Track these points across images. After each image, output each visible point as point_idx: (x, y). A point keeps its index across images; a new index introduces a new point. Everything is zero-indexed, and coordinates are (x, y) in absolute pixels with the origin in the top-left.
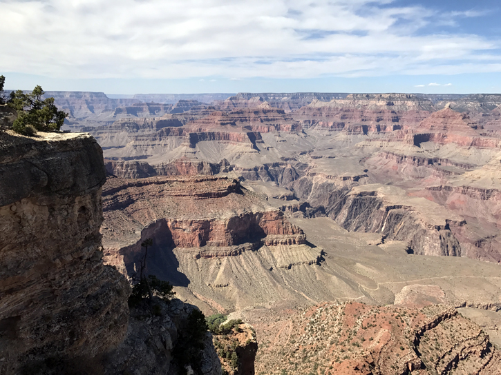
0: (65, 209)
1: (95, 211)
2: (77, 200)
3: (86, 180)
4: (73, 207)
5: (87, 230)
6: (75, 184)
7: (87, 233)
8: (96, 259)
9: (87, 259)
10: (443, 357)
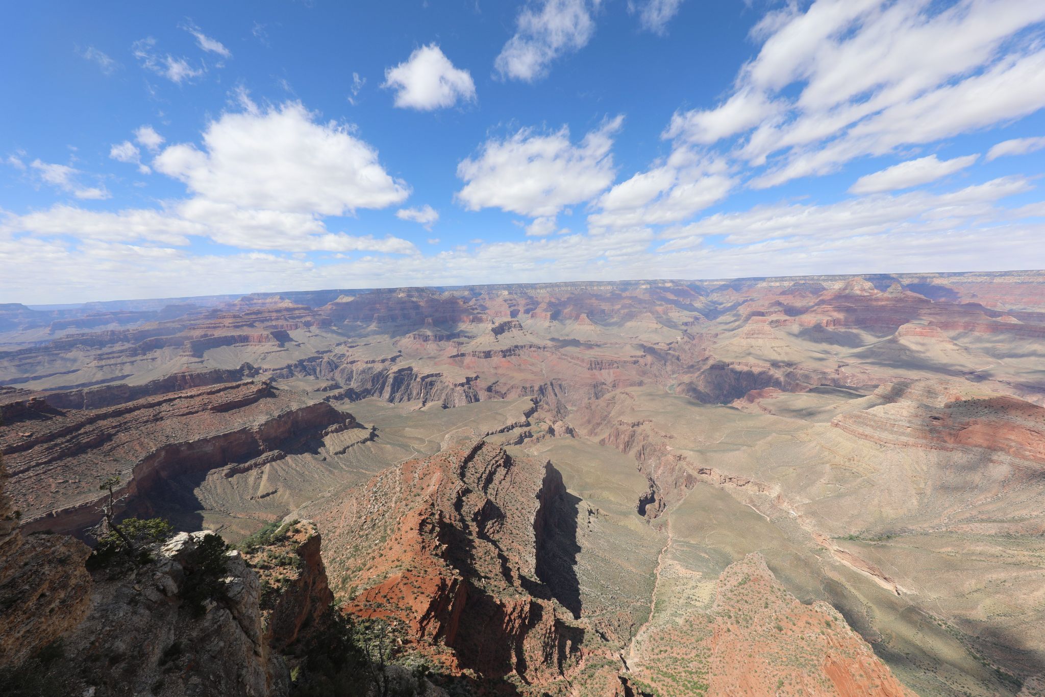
10: (481, 477)
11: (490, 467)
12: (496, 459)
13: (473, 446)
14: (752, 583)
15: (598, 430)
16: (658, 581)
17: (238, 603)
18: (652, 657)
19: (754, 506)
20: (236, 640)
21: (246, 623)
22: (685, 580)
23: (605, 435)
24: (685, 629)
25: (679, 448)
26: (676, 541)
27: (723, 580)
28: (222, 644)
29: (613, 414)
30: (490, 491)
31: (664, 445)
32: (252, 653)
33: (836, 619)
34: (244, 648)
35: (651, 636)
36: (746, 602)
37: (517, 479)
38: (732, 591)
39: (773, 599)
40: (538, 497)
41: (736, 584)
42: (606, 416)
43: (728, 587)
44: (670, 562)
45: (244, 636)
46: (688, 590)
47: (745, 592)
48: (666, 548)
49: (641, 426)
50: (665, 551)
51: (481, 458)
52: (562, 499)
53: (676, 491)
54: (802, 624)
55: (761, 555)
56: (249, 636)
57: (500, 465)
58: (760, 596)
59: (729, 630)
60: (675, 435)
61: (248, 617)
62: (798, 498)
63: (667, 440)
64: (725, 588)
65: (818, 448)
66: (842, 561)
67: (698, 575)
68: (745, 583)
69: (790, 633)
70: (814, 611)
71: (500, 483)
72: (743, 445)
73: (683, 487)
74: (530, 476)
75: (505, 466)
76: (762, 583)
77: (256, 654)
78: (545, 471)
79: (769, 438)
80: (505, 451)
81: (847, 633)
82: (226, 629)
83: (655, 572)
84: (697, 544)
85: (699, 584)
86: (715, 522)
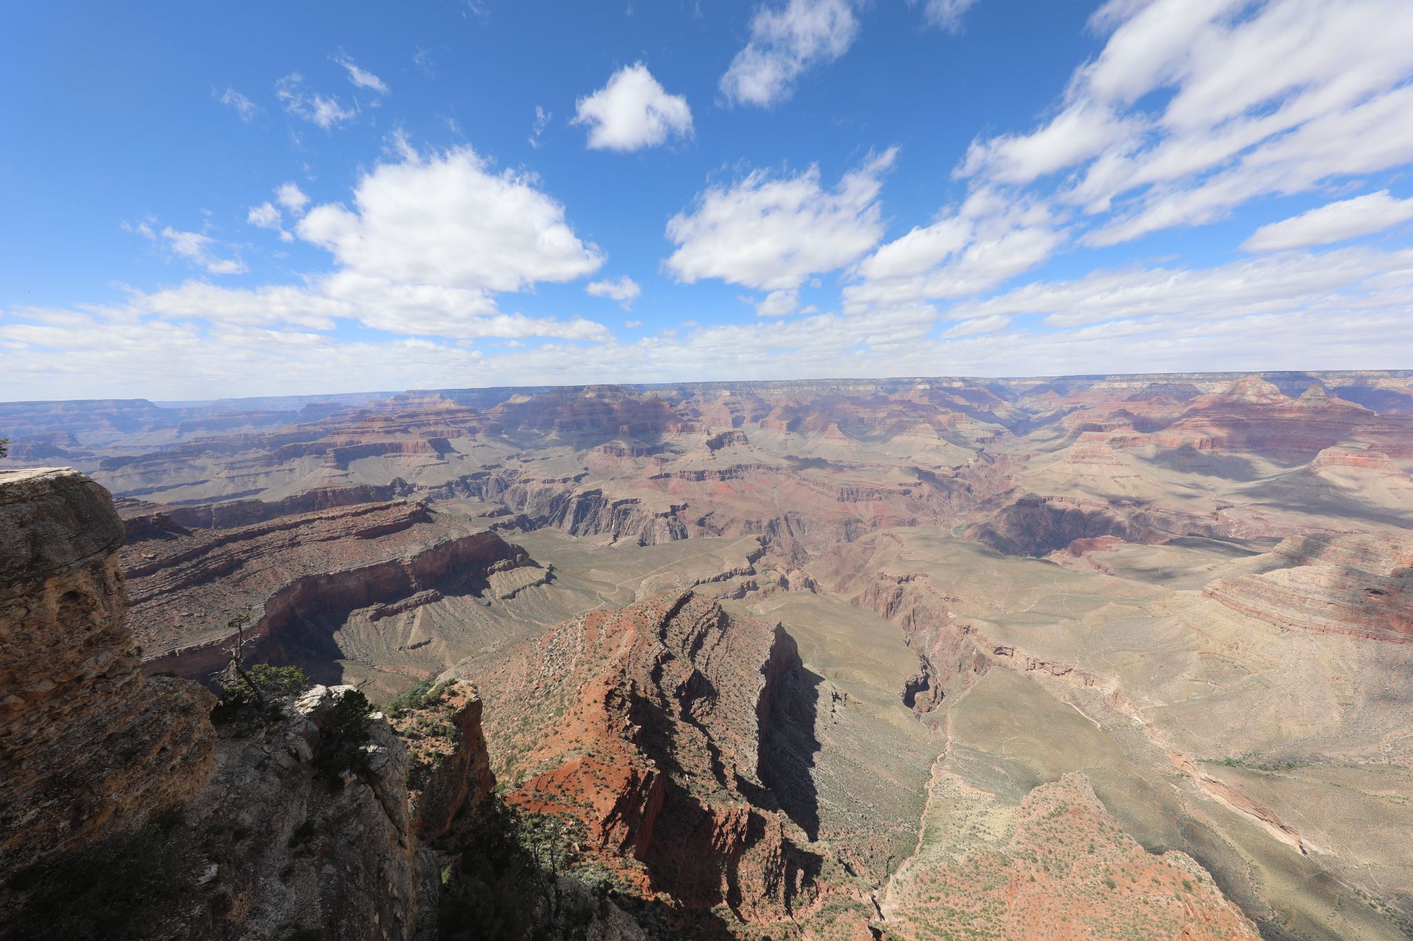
0: (20, 605)
1: (107, 592)
2: (49, 585)
3: (68, 547)
4: (41, 598)
5: (89, 629)
6: (37, 558)
7: (88, 634)
8: (121, 671)
9: (99, 677)
10: (687, 639)
11: (699, 627)
12: (708, 617)
13: (678, 597)
14: (1070, 816)
15: (849, 584)
16: (930, 800)
17: (381, 778)
18: (918, 905)
19: (1078, 705)
20: (378, 824)
21: (391, 804)
22: (970, 803)
23: (860, 592)
24: (967, 870)
25: (967, 616)
26: (958, 746)
27: (1026, 807)
28: (361, 828)
29: (871, 562)
30: (698, 659)
31: (945, 610)
32: (396, 842)
33: (1200, 880)
34: (387, 836)
35: (918, 876)
36: (1061, 841)
37: (736, 646)
38: (1039, 824)
39: (1103, 841)
40: (763, 671)
41: (1046, 814)
42: (862, 566)
43: (1034, 817)
44: (949, 775)
45: (387, 821)
46: (973, 817)
47: (1060, 828)
48: (942, 755)
49: (911, 582)
50: (942, 759)
51: (688, 614)
52: (796, 677)
53: (960, 676)
54: (1145, 881)
55: (1086, 777)
56: (393, 821)
57: (713, 625)
58: (1083, 835)
59: (1033, 880)
60: (961, 598)
61: (393, 796)
62: (1146, 698)
63: (948, 604)
64: (1028, 819)
65: (1180, 627)
66: (1213, 796)
67: (989, 797)
68: (1060, 814)
69: (1126, 893)
70: (1166, 865)
71: (713, 649)
72: (1064, 617)
73: (971, 671)
74: (753, 642)
75: (719, 627)
76: (1087, 816)
77: (401, 844)
78: (773, 637)
79: (1104, 609)
80: (720, 607)
81: (1216, 902)
82: (366, 810)
83: (926, 787)
84: (989, 753)
85: (990, 810)
86: (1016, 724)
